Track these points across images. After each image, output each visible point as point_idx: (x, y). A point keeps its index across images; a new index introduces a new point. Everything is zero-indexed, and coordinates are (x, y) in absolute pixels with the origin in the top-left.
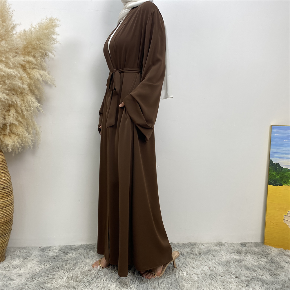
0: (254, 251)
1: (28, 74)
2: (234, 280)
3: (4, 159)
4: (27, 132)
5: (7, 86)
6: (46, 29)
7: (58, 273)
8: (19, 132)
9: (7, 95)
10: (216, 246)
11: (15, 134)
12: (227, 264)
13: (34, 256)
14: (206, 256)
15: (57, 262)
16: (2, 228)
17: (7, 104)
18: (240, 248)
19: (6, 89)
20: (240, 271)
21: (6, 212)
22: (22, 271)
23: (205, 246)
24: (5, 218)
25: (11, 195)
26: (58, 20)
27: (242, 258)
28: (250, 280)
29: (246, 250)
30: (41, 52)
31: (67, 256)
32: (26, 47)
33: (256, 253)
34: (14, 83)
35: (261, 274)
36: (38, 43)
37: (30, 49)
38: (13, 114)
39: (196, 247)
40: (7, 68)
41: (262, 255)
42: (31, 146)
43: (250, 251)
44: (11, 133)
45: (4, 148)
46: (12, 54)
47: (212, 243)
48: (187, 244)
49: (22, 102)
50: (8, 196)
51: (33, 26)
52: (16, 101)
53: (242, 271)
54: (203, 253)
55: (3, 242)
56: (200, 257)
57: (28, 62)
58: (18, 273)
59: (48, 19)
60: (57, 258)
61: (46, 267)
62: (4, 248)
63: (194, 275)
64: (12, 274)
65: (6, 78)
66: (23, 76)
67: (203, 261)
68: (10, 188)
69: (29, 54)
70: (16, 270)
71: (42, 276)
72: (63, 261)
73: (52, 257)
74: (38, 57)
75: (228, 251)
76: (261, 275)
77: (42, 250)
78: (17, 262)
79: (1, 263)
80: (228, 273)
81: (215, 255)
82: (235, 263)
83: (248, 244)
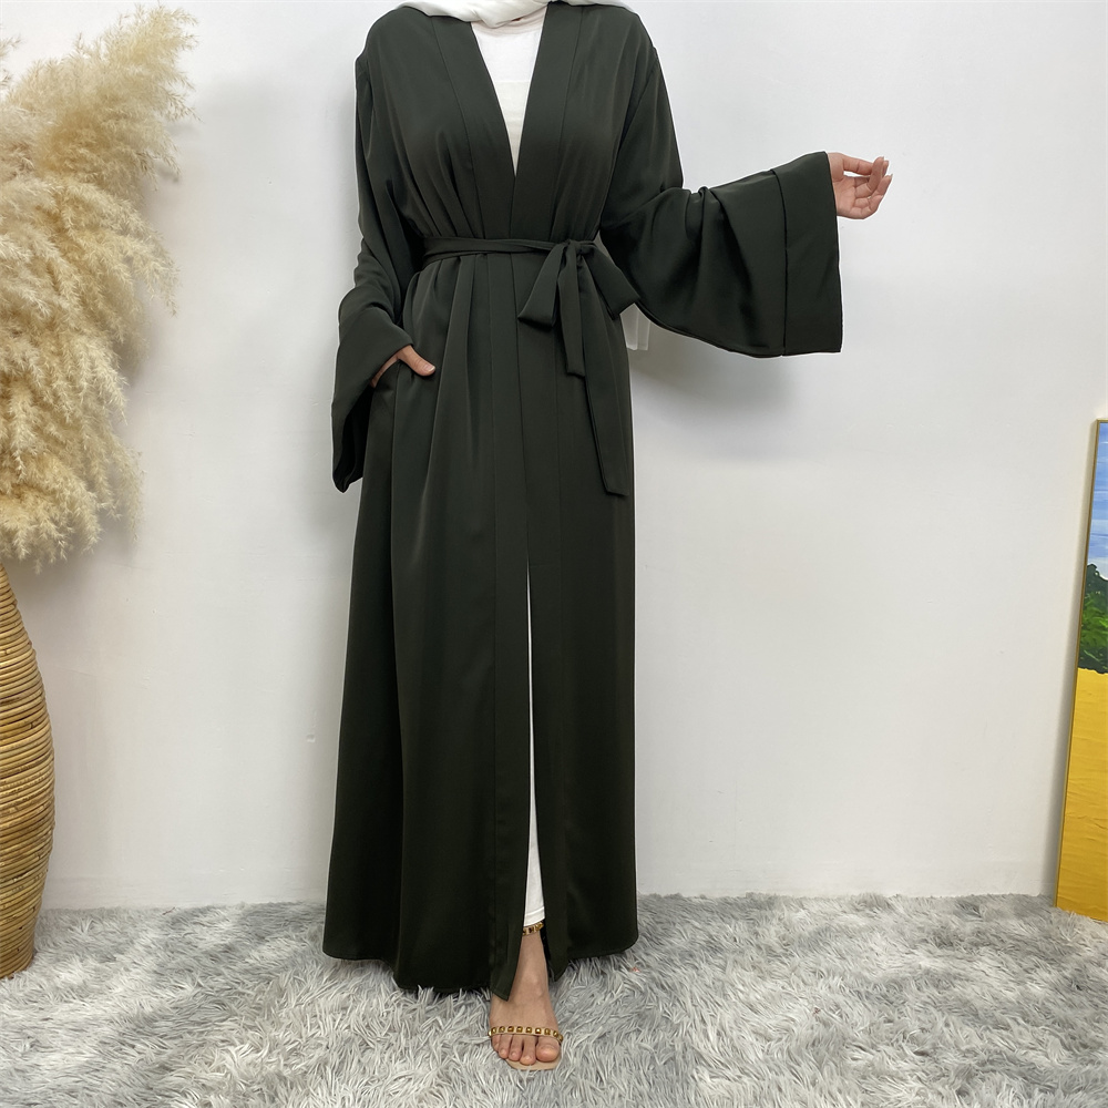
0: (1010, 937)
2: (914, 1066)
4: (83, 479)
8: (50, 483)
10: (857, 910)
12: (889, 994)
13: (141, 949)
14: (810, 954)
16: (7, 850)
18: (955, 923)
20: (941, 1024)
21: (20, 791)
22: (88, 1010)
23: (811, 909)
24: (18, 815)
25: (34, 724)
26: (185, 18)
27: (957, 967)
28: (977, 1067)
29: (979, 933)
31: (264, 948)
33: (1018, 947)
35: (1027, 1040)
39: (773, 916)
41: (1042, 955)
43: (991, 938)
44: (24, 485)
47: (839, 899)
48: (739, 902)
50: (25, 729)
51: (87, 44)
52: (24, 359)
53: (947, 1025)
54: (796, 944)
55: (13, 902)
56: (784, 959)
58: (71, 1018)
59: (145, 17)
60: (224, 959)
61: (180, 994)
63: (750, 1040)
64: (48, 1024)
66: (49, 255)
67: (794, 977)
70: (66, 1007)
73: (207, 952)
75: (902, 934)
76: (1028, 1047)
77: (173, 924)
78: (73, 973)
79: (15, 975)
80: (891, 1035)
81: (848, 953)
82: (925, 989)
83: (988, 904)
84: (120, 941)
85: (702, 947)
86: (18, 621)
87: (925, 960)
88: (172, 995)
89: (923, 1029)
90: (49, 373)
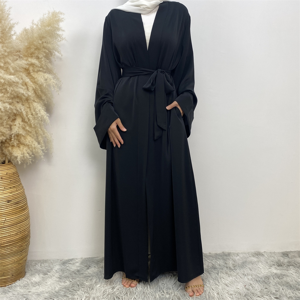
0: (298, 263)
1: (32, 79)
3: (16, 171)
4: (37, 141)
5: (9, 94)
6: (49, 25)
7: (78, 292)
8: (27, 143)
9: (10, 104)
10: (254, 256)
11: (24, 145)
12: (265, 280)
13: (54, 271)
14: (242, 269)
15: (78, 279)
16: (18, 245)
17: (12, 113)
18: (282, 259)
19: (8, 97)
20: (281, 289)
21: (21, 228)
22: (41, 289)
23: (241, 256)
24: (21, 235)
25: (25, 209)
26: (61, 14)
27: (284, 272)
29: (289, 262)
30: (45, 52)
31: (88, 270)
32: (28, 48)
34: (16, 90)
36: (40, 42)
37: (32, 50)
38: (19, 124)
39: (230, 258)
40: (7, 73)
42: (42, 157)
43: (293, 264)
44: (20, 143)
45: (14, 160)
46: (11, 58)
47: (248, 253)
48: (220, 254)
49: (29, 109)
50: (22, 211)
51: (35, 22)
52: (20, 109)
53: (283, 289)
54: (237, 266)
55: (21, 259)
56: (234, 271)
57: (32, 65)
58: (36, 291)
59: (50, 14)
60: (78, 273)
61: (66, 284)
62: (22, 264)
63: (227, 295)
64: (30, 293)
65: (8, 85)
66: (27, 81)
67: (237, 276)
68: (24, 202)
69: (32, 55)
70: (35, 288)
71: (61, 296)
72: (84, 277)
73: (73, 272)
74: (42, 58)
75: (267, 263)
77: (63, 264)
78: (36, 278)
79: (20, 279)
80: (267, 293)
81: (252, 269)
82: (275, 279)
83: (291, 254)
84: (49, 269)
85: (211, 268)
86: (20, 181)
87: (274, 270)
88: (64, 284)
89: (276, 291)
90: (27, 112)
